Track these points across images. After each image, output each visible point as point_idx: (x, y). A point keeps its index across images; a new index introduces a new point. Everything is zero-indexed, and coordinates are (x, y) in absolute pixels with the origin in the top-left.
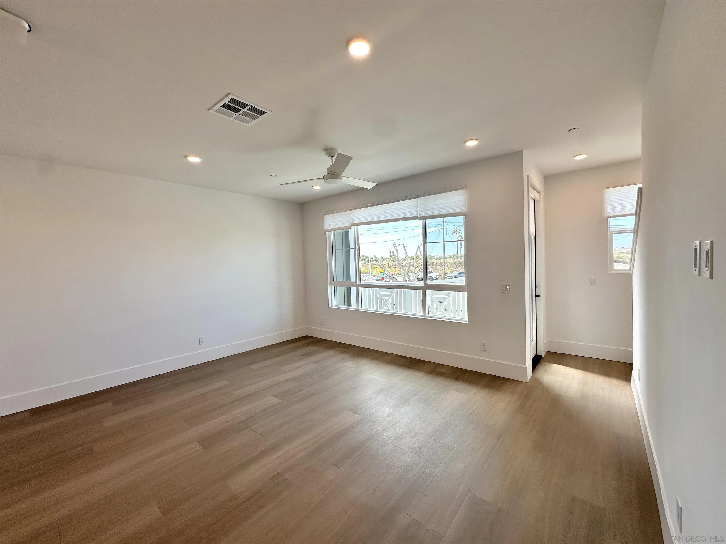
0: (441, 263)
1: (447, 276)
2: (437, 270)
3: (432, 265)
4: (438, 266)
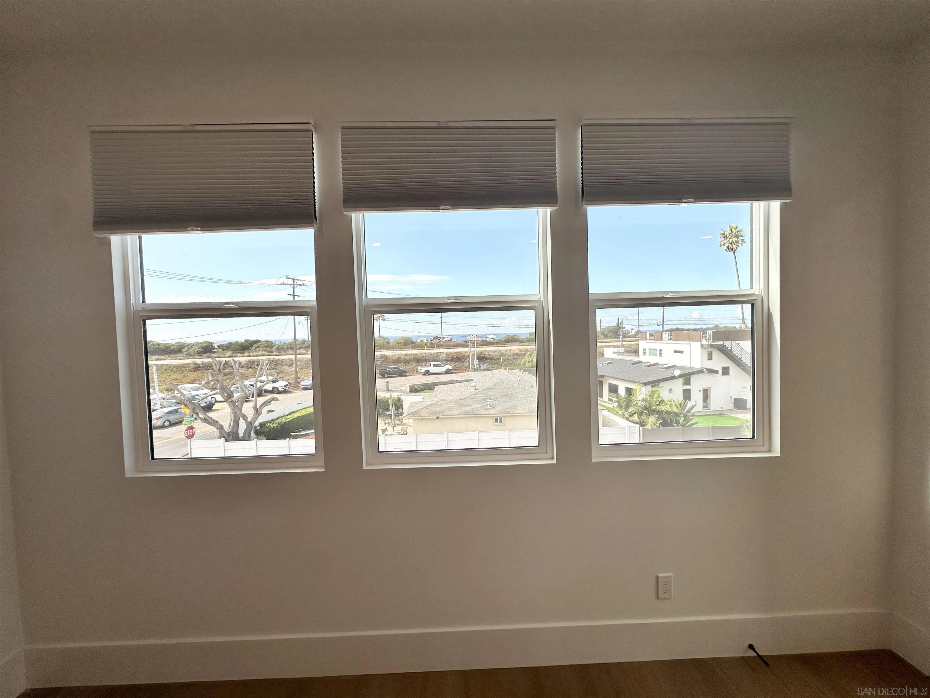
0: (290, 361)
1: (301, 385)
2: (284, 372)
3: (275, 365)
4: (285, 365)
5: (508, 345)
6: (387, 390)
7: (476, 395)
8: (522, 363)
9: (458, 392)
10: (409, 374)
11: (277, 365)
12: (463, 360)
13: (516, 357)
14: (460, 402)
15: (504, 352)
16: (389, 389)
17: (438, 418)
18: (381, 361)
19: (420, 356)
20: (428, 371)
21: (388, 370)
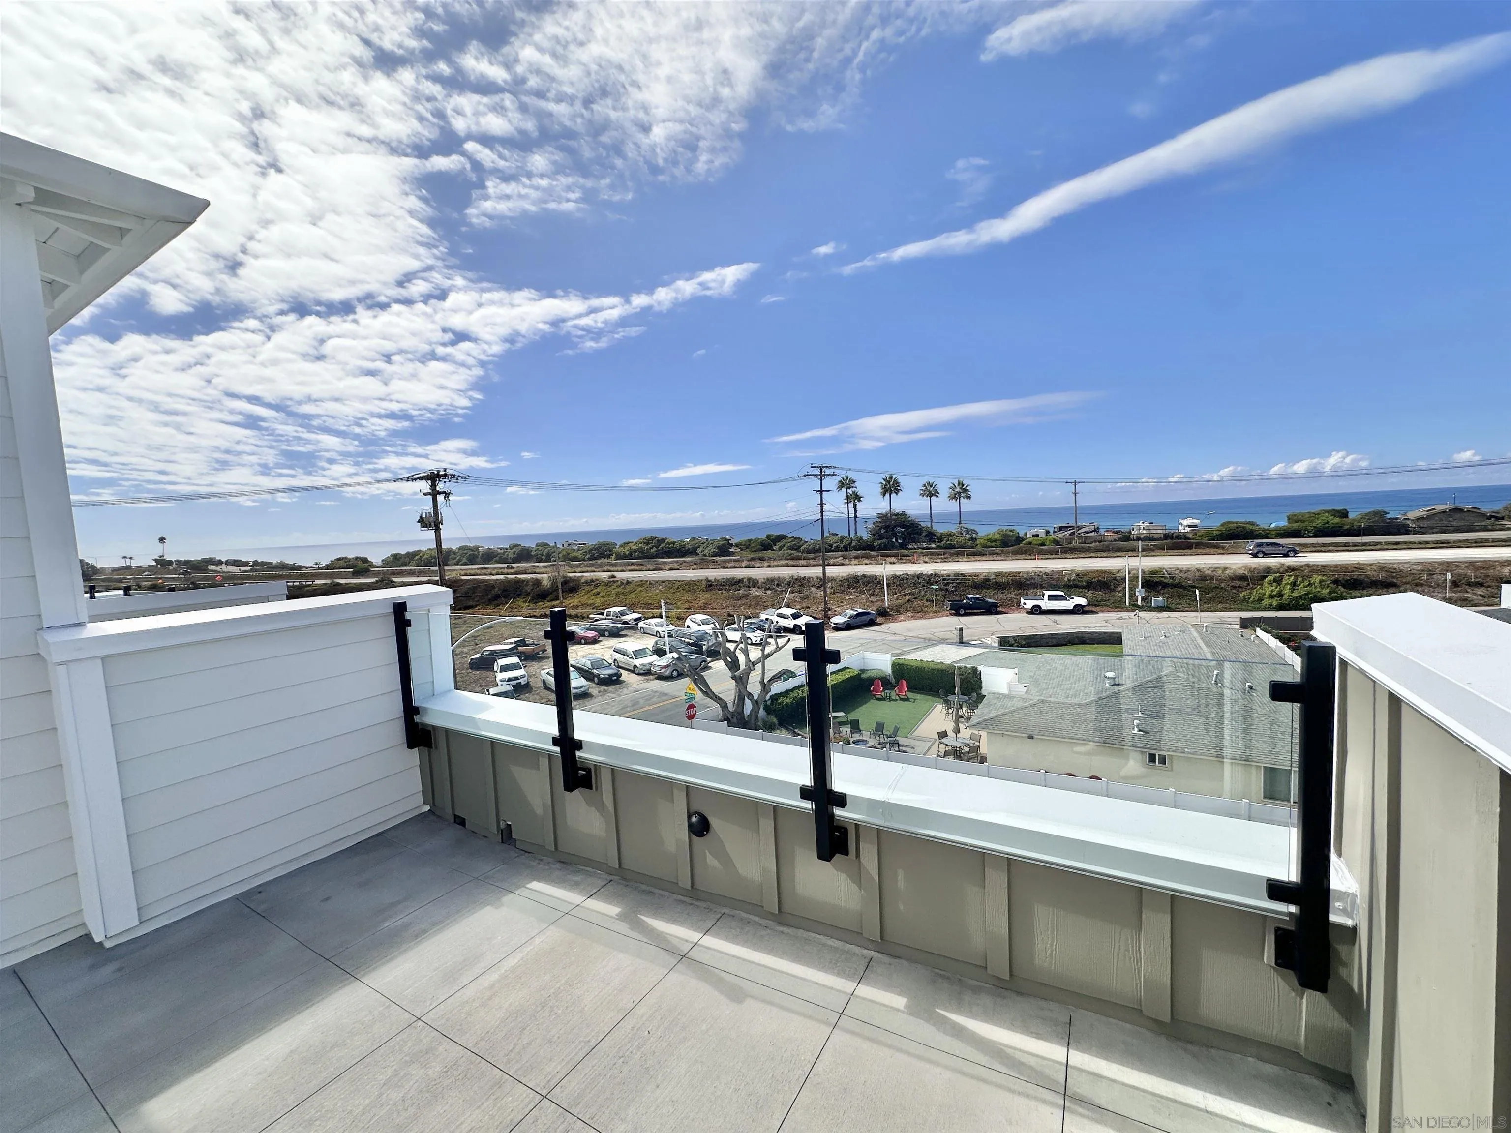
0: (819, 580)
1: (832, 622)
3: (799, 585)
4: (812, 586)
5: (1223, 548)
6: (960, 643)
7: (1113, 699)
8: (1255, 595)
9: (1079, 681)
10: (1003, 610)
11: (801, 585)
12: (1112, 587)
13: (1237, 583)
14: (1078, 709)
15: (1210, 572)
16: (965, 639)
17: (1031, 737)
18: (955, 584)
19: (1025, 576)
20: (1039, 607)
21: (965, 601)
